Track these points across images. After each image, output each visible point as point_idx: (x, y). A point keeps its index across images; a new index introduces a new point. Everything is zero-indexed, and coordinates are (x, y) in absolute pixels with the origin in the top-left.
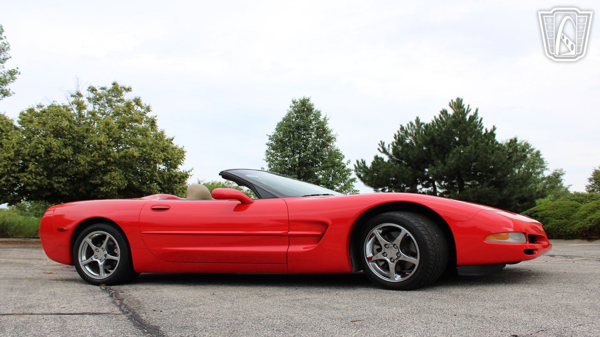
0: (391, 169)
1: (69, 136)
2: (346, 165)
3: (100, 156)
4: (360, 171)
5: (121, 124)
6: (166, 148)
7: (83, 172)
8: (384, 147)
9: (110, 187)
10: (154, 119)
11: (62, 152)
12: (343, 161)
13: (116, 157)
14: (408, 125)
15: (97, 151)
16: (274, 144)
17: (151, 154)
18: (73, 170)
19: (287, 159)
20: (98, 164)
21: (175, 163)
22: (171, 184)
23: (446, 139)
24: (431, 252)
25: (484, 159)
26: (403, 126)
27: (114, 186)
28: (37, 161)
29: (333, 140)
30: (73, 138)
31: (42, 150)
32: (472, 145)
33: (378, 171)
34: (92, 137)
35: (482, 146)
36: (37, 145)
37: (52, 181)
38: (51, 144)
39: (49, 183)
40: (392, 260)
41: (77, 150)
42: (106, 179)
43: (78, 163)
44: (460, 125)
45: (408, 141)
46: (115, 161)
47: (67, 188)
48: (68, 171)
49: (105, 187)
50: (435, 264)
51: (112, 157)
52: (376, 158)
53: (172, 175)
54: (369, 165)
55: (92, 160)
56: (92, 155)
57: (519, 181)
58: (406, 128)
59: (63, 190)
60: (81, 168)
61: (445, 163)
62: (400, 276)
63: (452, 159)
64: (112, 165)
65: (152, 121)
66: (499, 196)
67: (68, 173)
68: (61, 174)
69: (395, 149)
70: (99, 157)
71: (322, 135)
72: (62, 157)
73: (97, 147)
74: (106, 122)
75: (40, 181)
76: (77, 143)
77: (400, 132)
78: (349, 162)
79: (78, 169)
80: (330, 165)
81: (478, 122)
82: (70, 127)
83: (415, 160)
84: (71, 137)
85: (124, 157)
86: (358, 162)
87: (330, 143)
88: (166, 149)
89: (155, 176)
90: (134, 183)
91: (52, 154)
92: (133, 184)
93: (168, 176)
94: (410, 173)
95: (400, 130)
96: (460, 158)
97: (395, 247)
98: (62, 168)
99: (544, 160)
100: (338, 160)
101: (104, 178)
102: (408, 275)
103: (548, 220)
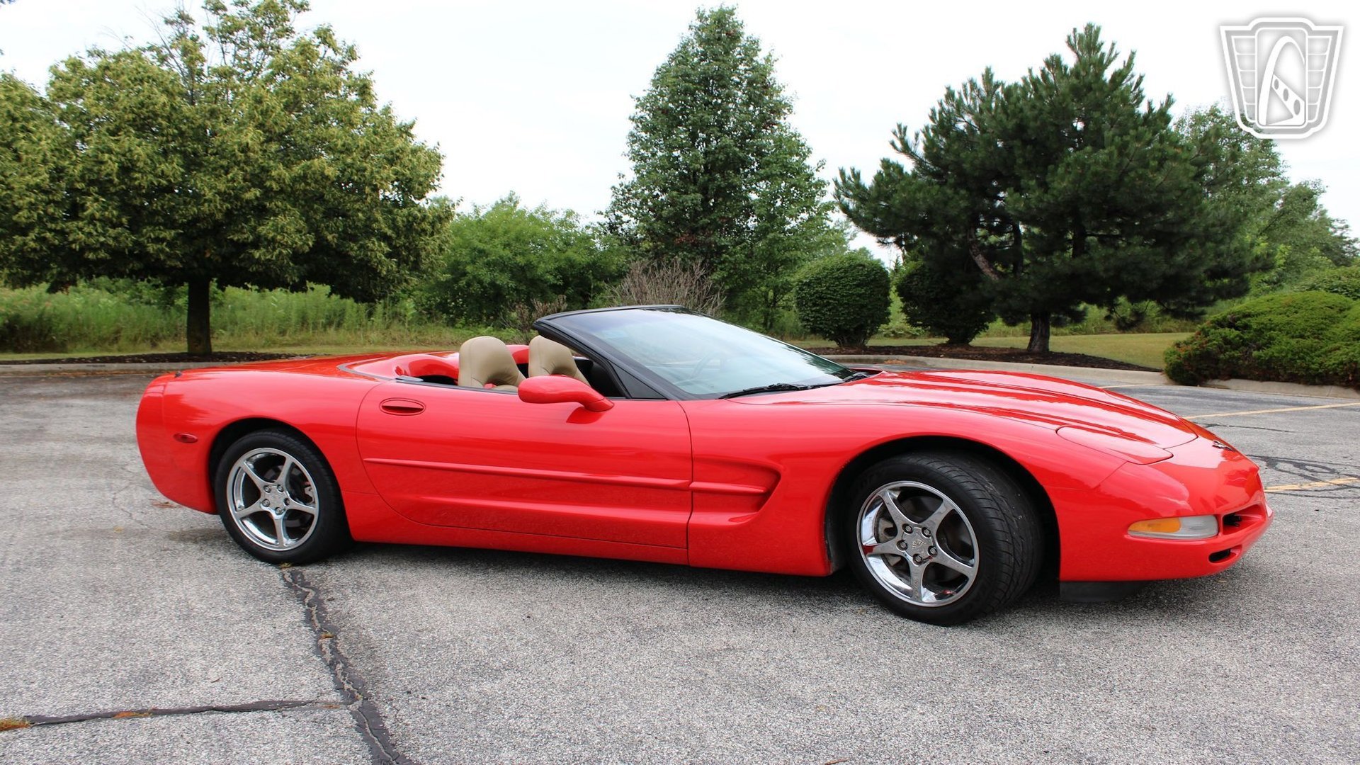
0: (920, 195)
1: (170, 131)
2: (815, 172)
3: (248, 177)
4: (847, 196)
5: (291, 97)
6: (398, 154)
7: (212, 215)
8: (906, 138)
9: (274, 249)
10: (366, 80)
11: (159, 170)
12: (807, 162)
13: (284, 179)
14: (965, 86)
15: (239, 165)
16: (648, 117)
17: (365, 170)
18: (187, 210)
19: (676, 153)
20: (243, 196)
21: (420, 188)
22: (413, 237)
23: (1052, 129)
24: (1005, 557)
25: (1139, 182)
26: (952, 88)
27: (284, 249)
28: (103, 192)
29: (786, 111)
30: (182, 134)
31: (112, 166)
32: (1113, 148)
33: (887, 198)
34: (226, 133)
35: (1137, 148)
36: (100, 155)
37: (143, 236)
38: (130, 150)
39: (136, 243)
40: (918, 559)
41: (192, 163)
42: (264, 232)
43: (197, 197)
44: (1091, 95)
45: (961, 126)
46: (282, 188)
47: (178, 252)
48: (178, 212)
49: (263, 250)
50: (1012, 580)
51: (275, 180)
52: (886, 164)
53: (415, 218)
54: (867, 181)
55: (229, 188)
56: (229, 176)
57: (1214, 229)
58: (960, 93)
59: (169, 256)
60: (205, 208)
61: (1044, 186)
62: (932, 594)
63: (1063, 179)
64: (275, 198)
65: (362, 84)
66: (1165, 267)
67: (177, 217)
68: (161, 220)
69: (930, 146)
70: (245, 180)
71: (760, 97)
72: (159, 182)
73: (239, 159)
74: (256, 96)
75: (115, 239)
76: (191, 146)
77: (944, 104)
78: (822, 164)
79: (199, 209)
80: (777, 171)
81: (1131, 86)
82: (173, 108)
83: (977, 174)
84: (176, 131)
85: (304, 178)
86: (842, 173)
87: (779, 118)
88: (398, 157)
89: (377, 221)
90: (330, 237)
91: (137, 175)
92: (327, 240)
93: (405, 219)
94: (963, 204)
95: (944, 98)
96: (1082, 175)
97: (927, 533)
98: (162, 206)
99: (1281, 158)
100: (797, 158)
101: (260, 229)
102: (951, 595)
103: (1271, 338)
